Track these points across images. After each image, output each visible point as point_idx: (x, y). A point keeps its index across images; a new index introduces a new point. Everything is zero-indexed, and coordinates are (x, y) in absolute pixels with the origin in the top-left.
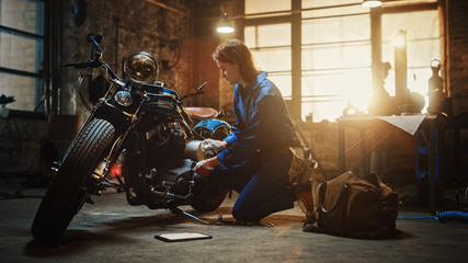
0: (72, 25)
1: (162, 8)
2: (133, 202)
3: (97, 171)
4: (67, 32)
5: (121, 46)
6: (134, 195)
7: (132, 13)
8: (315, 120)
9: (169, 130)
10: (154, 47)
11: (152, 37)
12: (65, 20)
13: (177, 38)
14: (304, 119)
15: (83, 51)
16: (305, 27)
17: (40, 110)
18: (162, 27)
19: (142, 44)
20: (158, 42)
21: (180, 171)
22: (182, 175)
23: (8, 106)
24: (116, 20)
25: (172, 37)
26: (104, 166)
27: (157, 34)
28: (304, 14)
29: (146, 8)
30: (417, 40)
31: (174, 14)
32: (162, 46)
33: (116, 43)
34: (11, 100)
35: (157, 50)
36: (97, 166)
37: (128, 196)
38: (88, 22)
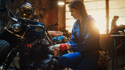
10: (38, 10)
11: (37, 7)
13: (45, 7)
18: (40, 4)
20: (39, 9)
25: (43, 7)
27: (38, 6)
30: (120, 8)
32: (40, 10)
35: (39, 11)
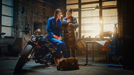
0: (20, 14)
1: (44, 8)
2: (36, 62)
3: (29, 57)
4: (19, 16)
5: (33, 18)
6: (37, 61)
7: (36, 10)
8: (85, 37)
9: (45, 46)
12: (18, 13)
14: (82, 37)
15: (23, 21)
16: (82, 13)
17: (12, 36)
18: (44, 13)
19: (39, 18)
20: (43, 17)
21: (48, 55)
22: (48, 56)
23: (4, 35)
24: (32, 12)
26: (30, 55)
27: (43, 15)
28: (82, 9)
29: (40, 8)
31: (47, 9)
33: (32, 18)
34: (5, 34)
35: (43, 19)
36: (29, 55)
37: (36, 61)
38: (24, 13)
